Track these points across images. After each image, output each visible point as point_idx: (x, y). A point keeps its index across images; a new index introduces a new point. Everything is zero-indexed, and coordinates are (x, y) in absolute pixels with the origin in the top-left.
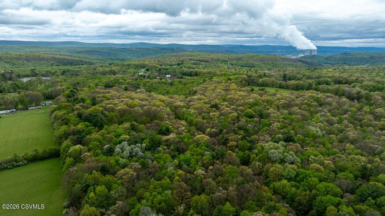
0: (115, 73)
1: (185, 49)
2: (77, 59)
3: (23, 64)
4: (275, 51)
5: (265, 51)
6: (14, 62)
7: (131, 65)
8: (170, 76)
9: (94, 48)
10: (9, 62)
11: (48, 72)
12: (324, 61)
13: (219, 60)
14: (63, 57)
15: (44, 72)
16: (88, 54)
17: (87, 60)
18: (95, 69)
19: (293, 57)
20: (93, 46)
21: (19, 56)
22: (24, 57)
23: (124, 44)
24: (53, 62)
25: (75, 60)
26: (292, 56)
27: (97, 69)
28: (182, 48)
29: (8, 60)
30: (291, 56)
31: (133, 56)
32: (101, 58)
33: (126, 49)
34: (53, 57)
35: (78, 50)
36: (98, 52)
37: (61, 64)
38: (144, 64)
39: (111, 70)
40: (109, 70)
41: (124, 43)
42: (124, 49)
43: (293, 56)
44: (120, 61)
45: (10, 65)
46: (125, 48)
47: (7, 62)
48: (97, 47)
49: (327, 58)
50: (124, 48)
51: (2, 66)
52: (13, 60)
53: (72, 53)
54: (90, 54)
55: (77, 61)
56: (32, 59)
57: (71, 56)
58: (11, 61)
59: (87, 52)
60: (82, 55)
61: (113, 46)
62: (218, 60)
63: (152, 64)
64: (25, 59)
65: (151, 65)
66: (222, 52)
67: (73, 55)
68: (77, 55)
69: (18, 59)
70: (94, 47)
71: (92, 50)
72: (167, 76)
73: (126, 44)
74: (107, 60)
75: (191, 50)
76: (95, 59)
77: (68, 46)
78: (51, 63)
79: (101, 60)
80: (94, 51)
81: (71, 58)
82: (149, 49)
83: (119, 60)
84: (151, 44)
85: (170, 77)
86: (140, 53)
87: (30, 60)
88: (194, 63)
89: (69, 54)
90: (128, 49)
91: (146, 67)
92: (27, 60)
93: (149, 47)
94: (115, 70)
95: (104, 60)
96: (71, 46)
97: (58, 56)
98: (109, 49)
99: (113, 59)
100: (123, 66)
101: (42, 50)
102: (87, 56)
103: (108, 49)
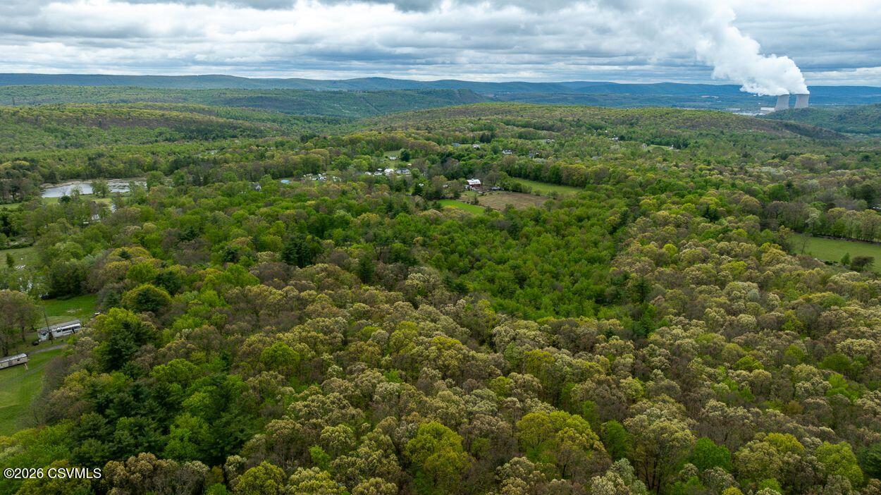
0: (318, 167)
1: (478, 93)
2: (221, 120)
3: (90, 133)
4: (693, 98)
5: (671, 99)
6: (68, 129)
7: (359, 142)
8: (477, 181)
9: (265, 90)
10: (56, 130)
11: (135, 165)
12: (835, 124)
13: (581, 123)
14: (188, 115)
15: (122, 165)
16: (253, 106)
17: (247, 124)
18: (262, 157)
19: (745, 114)
20: (264, 87)
21: (79, 113)
22: (93, 116)
23: (334, 82)
24: (163, 129)
25: (218, 122)
26: (741, 111)
27: (268, 154)
28: (470, 91)
29: (54, 124)
30: (738, 111)
31: (357, 110)
32: (281, 116)
33: (340, 93)
34: (163, 115)
35: (229, 95)
36: (276, 100)
37: (183, 134)
38: (393, 139)
39: (307, 159)
40: (301, 158)
41: (335, 79)
42: (335, 92)
43: (747, 110)
44: (327, 124)
45: (56, 137)
46: (338, 90)
47: (49, 128)
48: (274, 87)
49: (840, 116)
50: (336, 90)
51: (36, 140)
52: (65, 125)
53: (215, 103)
54: (256, 106)
55: (222, 126)
56: (113, 121)
57: (210, 113)
58: (60, 127)
59: (251, 99)
60: (236, 111)
61: (310, 87)
62: (578, 124)
63: (415, 138)
64: (95, 123)
65: (413, 141)
66: (565, 100)
67: (216, 108)
68: (224, 110)
69: (78, 121)
70: (268, 88)
71: (261, 97)
72: (471, 182)
73: (340, 81)
74: (296, 121)
75: (492, 96)
76: (268, 120)
77: (208, 86)
78: (157, 130)
79: (282, 123)
80: (266, 98)
81: (207, 118)
82: (393, 94)
83: (325, 123)
84: (398, 81)
85: (478, 185)
86: (374, 104)
87: (105, 125)
88: (521, 133)
89: (205, 106)
90: (345, 92)
91: (402, 150)
92: (100, 125)
93: (394, 89)
94: (318, 160)
95: (289, 121)
96: (215, 86)
97: (175, 113)
98: (302, 94)
99: (309, 119)
100: (339, 145)
101: (147, 96)
102: (248, 112)
103: (297, 94)
